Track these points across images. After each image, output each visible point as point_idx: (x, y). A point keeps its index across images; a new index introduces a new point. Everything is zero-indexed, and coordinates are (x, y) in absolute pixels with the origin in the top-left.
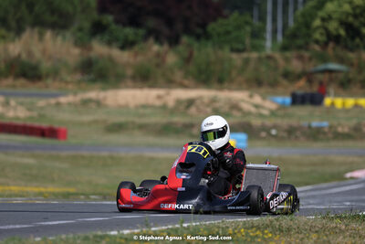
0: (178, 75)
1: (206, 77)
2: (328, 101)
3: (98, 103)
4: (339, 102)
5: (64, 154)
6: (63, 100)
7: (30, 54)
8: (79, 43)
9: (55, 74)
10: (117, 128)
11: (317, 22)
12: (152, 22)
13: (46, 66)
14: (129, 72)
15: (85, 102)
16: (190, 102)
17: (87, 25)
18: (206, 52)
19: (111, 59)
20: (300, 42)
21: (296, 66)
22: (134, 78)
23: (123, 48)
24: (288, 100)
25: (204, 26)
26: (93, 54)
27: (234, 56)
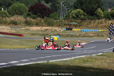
0: (44, 24)
1: (49, 24)
2: (73, 30)
3: (29, 29)
4: (75, 30)
5: (24, 40)
6: (22, 29)
7: (15, 20)
8: (25, 18)
9: (20, 24)
10: (33, 34)
11: (71, 14)
12: (39, 14)
13: (18, 22)
14: (34, 23)
15: (26, 29)
16: (47, 30)
17: (26, 14)
18: (50, 20)
19: (31, 21)
20: (67, 18)
21: (67, 23)
22: (35, 25)
23: (33, 19)
24: (66, 29)
25: (49, 15)
26: (27, 20)
27: (55, 20)
